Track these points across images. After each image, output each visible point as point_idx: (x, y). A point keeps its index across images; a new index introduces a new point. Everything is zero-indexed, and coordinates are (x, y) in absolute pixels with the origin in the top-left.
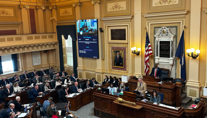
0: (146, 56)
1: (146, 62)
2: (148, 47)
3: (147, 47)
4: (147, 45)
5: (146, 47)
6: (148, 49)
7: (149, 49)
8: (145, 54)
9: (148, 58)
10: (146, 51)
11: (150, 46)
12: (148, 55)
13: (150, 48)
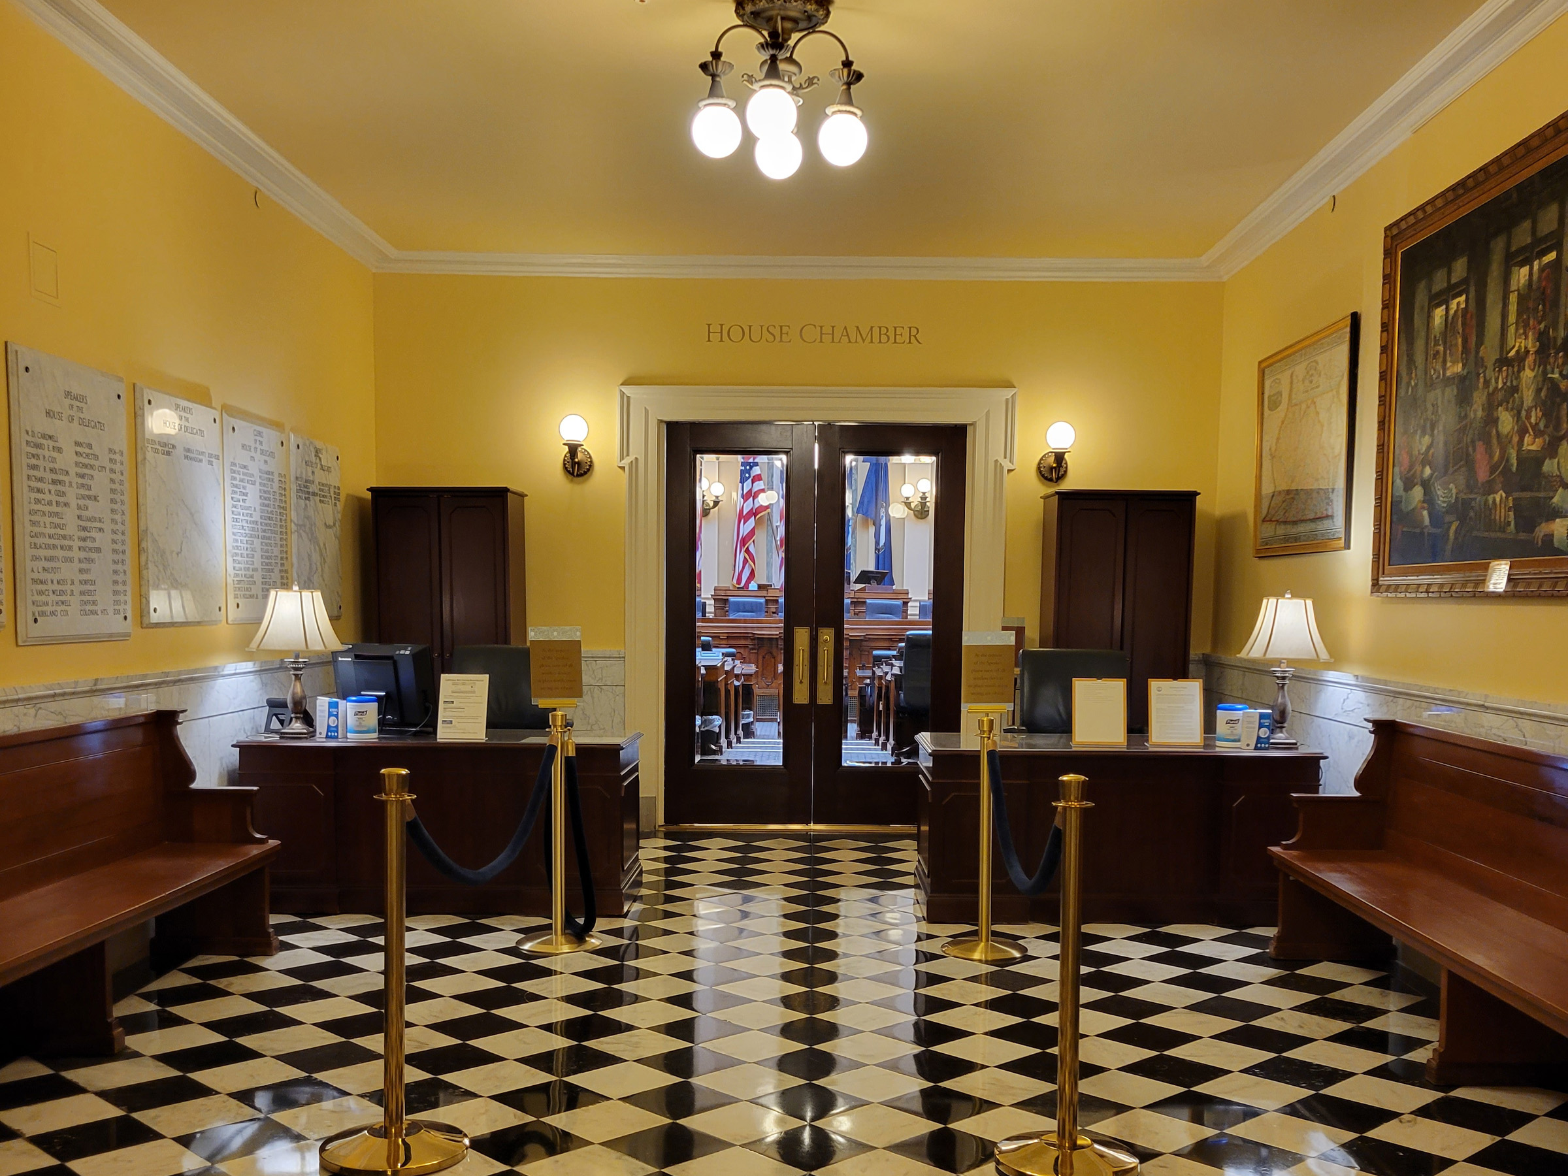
0: (743, 517)
1: (744, 542)
2: (753, 483)
3: (750, 480)
4: (749, 472)
5: (743, 481)
6: (750, 490)
7: (755, 489)
8: (741, 511)
9: (751, 522)
10: (745, 497)
11: (758, 478)
12: (754, 513)
13: (759, 485)
